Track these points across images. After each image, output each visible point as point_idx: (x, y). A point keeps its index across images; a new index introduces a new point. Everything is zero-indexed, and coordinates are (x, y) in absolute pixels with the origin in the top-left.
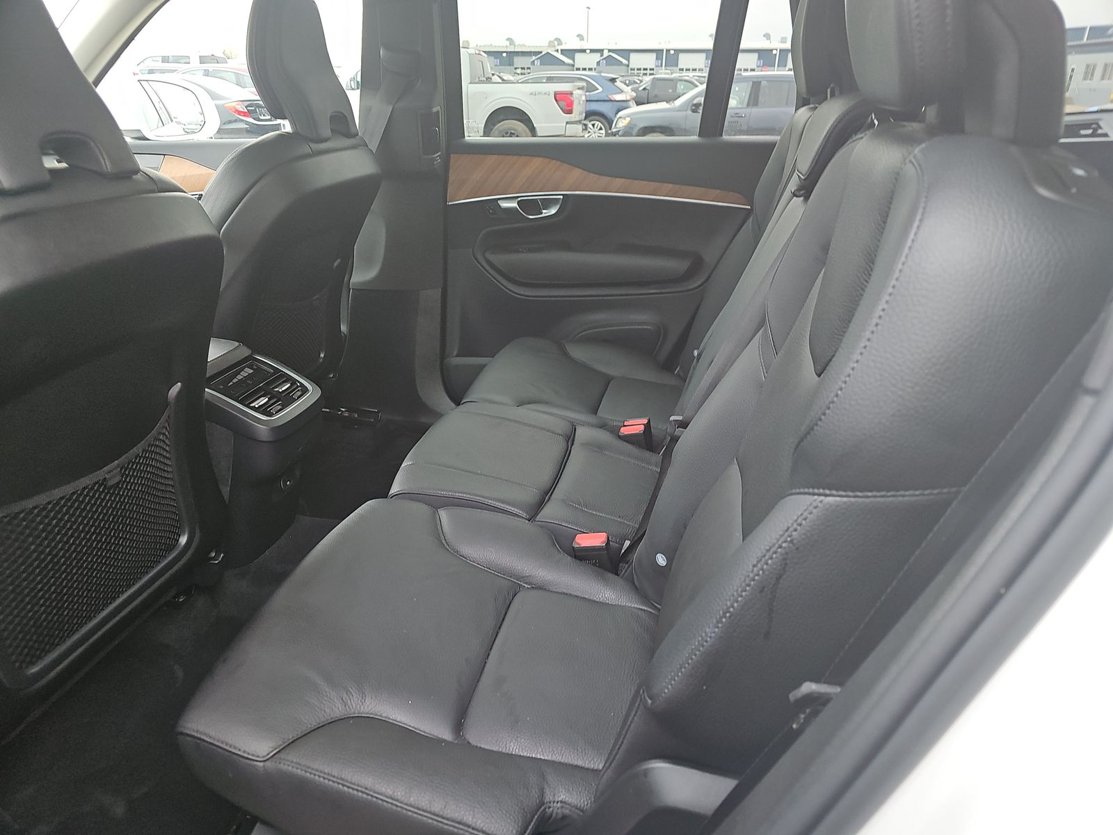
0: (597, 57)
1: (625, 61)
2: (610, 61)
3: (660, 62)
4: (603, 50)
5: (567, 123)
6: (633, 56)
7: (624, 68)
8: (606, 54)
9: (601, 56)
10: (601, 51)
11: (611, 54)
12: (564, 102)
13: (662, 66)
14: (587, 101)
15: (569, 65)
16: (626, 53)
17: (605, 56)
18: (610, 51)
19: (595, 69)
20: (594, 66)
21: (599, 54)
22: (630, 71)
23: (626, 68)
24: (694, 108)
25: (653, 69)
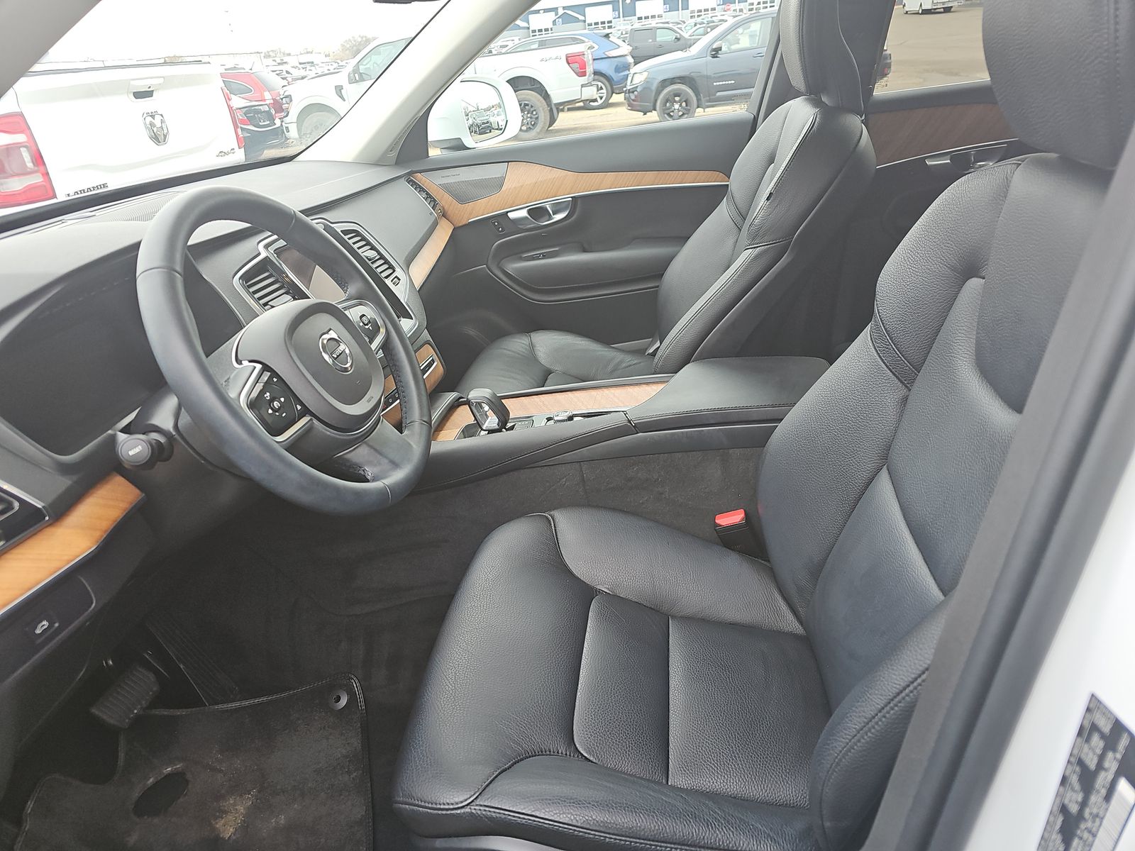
0: (552, 15)
1: (581, 18)
2: (567, 19)
3: (617, 13)
4: (557, 8)
5: (582, 86)
6: (587, 10)
7: (582, 24)
8: (561, 12)
9: (556, 15)
10: (555, 10)
11: (566, 11)
12: (576, 63)
13: (619, 17)
14: (594, 60)
15: (524, 28)
16: (581, 8)
17: (560, 14)
18: (564, 8)
19: (551, 30)
20: (550, 26)
21: (553, 13)
22: (587, 27)
23: (582, 23)
24: (714, 53)
25: (610, 22)
